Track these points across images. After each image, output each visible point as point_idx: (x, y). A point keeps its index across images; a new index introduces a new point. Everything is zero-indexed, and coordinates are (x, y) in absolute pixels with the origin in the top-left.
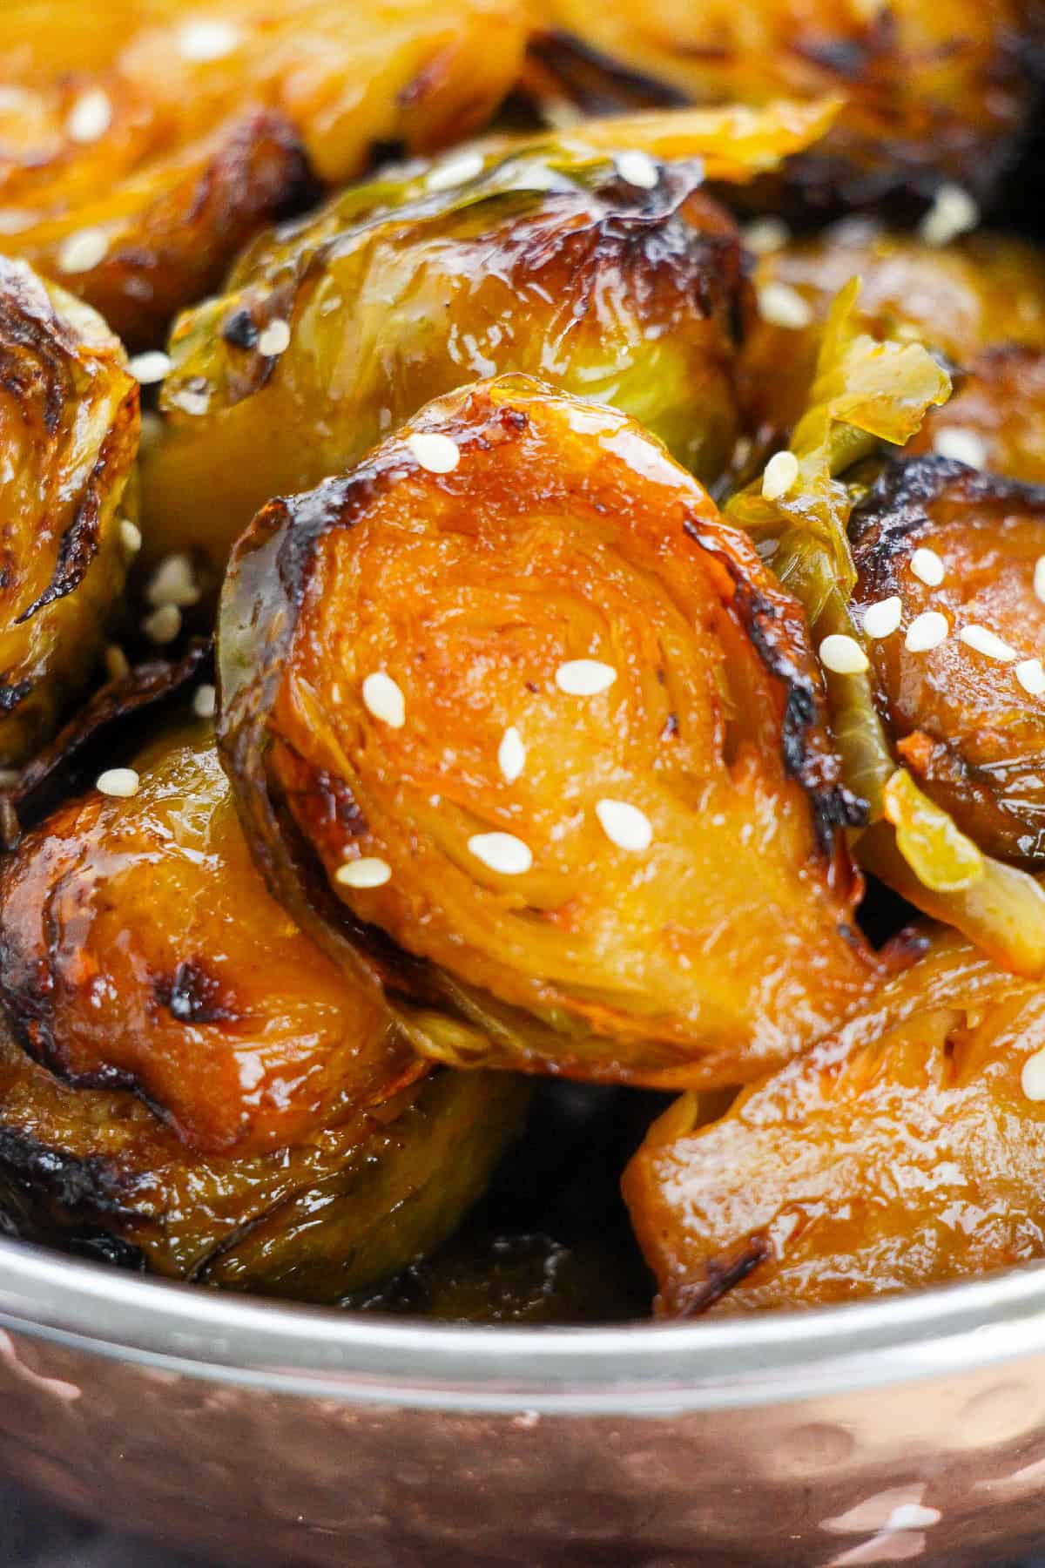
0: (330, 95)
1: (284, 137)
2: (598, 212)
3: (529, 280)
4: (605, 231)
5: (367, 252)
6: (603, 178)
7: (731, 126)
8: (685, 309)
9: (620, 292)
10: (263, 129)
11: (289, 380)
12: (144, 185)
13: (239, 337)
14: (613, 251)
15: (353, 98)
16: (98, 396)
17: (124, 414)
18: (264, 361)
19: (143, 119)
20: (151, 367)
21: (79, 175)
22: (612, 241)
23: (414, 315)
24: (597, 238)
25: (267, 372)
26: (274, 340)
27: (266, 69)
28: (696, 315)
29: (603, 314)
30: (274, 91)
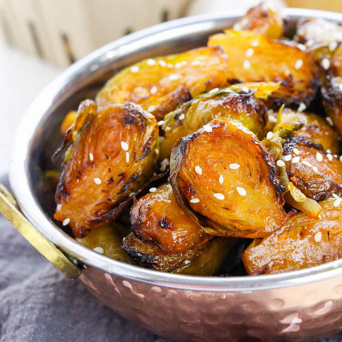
0: (194, 84)
1: (186, 91)
2: (238, 95)
3: (226, 104)
4: (239, 97)
5: (198, 102)
6: (240, 91)
7: (262, 85)
8: (253, 112)
9: (241, 107)
10: (183, 90)
11: (184, 123)
12: (162, 99)
13: (176, 117)
14: (241, 100)
15: (198, 85)
16: (151, 125)
17: (155, 129)
18: (180, 121)
19: (162, 90)
20: (161, 123)
21: (151, 99)
22: (240, 99)
23: (206, 111)
24: (237, 98)
25: (181, 123)
26: (182, 117)
27: (183, 81)
28: (255, 112)
29: (239, 110)
30: (185, 84)
